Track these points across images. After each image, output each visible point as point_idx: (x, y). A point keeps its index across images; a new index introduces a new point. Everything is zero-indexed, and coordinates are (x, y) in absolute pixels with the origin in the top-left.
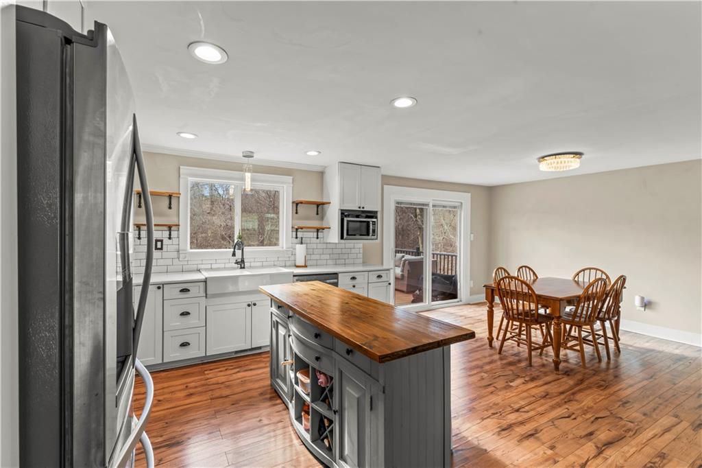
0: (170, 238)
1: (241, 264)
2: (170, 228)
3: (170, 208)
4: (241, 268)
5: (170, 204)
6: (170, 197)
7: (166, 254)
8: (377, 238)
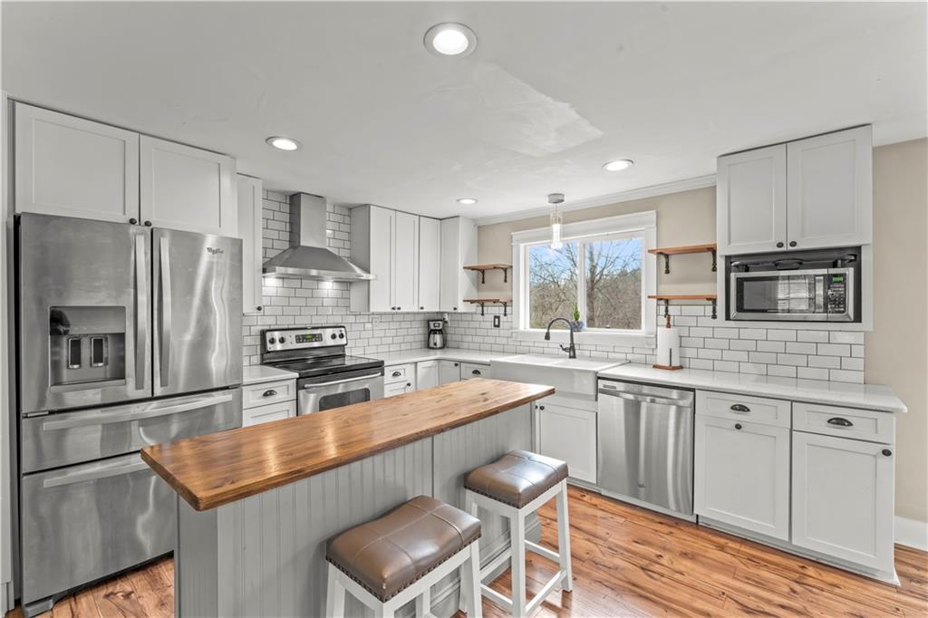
0: (505, 315)
1: (571, 351)
2: (505, 304)
3: (506, 281)
4: (570, 357)
5: (506, 277)
6: (505, 270)
7: (502, 331)
8: (858, 318)
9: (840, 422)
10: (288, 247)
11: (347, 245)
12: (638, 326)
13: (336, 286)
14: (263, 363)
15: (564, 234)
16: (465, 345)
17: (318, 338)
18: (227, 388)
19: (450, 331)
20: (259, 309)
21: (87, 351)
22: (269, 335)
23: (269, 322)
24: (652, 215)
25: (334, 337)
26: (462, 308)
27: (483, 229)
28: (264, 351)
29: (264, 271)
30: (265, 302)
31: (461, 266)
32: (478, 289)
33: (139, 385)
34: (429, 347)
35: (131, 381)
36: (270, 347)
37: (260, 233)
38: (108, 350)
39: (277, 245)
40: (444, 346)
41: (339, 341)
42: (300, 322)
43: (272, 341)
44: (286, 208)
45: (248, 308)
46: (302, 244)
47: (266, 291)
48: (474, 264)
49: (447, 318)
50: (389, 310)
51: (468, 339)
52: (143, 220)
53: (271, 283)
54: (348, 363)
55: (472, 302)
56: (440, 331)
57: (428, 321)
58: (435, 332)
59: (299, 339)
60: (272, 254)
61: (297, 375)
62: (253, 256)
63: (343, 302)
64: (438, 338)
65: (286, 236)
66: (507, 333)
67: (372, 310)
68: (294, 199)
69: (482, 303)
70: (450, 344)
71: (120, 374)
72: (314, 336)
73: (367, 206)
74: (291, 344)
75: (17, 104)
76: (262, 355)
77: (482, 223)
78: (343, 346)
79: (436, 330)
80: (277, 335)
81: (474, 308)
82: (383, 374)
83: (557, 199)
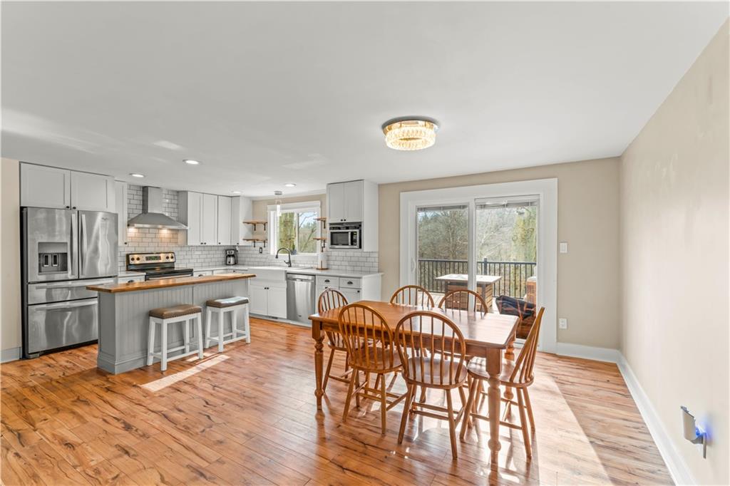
0: (265, 247)
1: (289, 264)
2: (265, 241)
3: (265, 230)
4: (289, 266)
5: (265, 228)
6: (265, 224)
7: (263, 255)
8: (360, 247)
9: (350, 283)
10: (141, 212)
11: (176, 210)
12: (315, 252)
13: (169, 232)
14: (128, 270)
15: (282, 209)
16: (246, 263)
17: (159, 258)
18: (111, 277)
19: (239, 256)
20: (126, 243)
21: (50, 260)
22: (131, 257)
23: (131, 250)
24: (318, 203)
25: (168, 258)
26: (242, 243)
27: (254, 202)
28: (128, 264)
29: (128, 225)
30: (128, 240)
31: (241, 222)
32: (253, 233)
33: (72, 274)
34: (227, 265)
35: (70, 272)
36: (131, 262)
37: (126, 206)
38: (59, 260)
39: (135, 211)
40: (236, 263)
41: (171, 260)
42: (149, 250)
43: (133, 259)
44: (141, 193)
45: (120, 243)
46: (149, 211)
47: (129, 235)
48: (251, 221)
49: (237, 249)
50: (200, 244)
51: (248, 259)
52: (72, 207)
53: (132, 231)
54: (175, 269)
55: (248, 240)
56: (233, 256)
57: (226, 251)
58: (229, 256)
59: (147, 259)
60: (132, 216)
61: (145, 274)
62: (123, 219)
63: (174, 239)
64: (232, 260)
65: (141, 207)
66: (265, 256)
67: (189, 244)
68: (145, 190)
69: (254, 241)
70: (239, 262)
71: (65, 269)
72: (156, 257)
73: (186, 192)
74: (143, 260)
75: (22, 164)
76: (127, 266)
77: (254, 199)
78: (173, 262)
79: (232, 255)
80: (136, 256)
81: (250, 243)
82: (192, 275)
83: (278, 193)
